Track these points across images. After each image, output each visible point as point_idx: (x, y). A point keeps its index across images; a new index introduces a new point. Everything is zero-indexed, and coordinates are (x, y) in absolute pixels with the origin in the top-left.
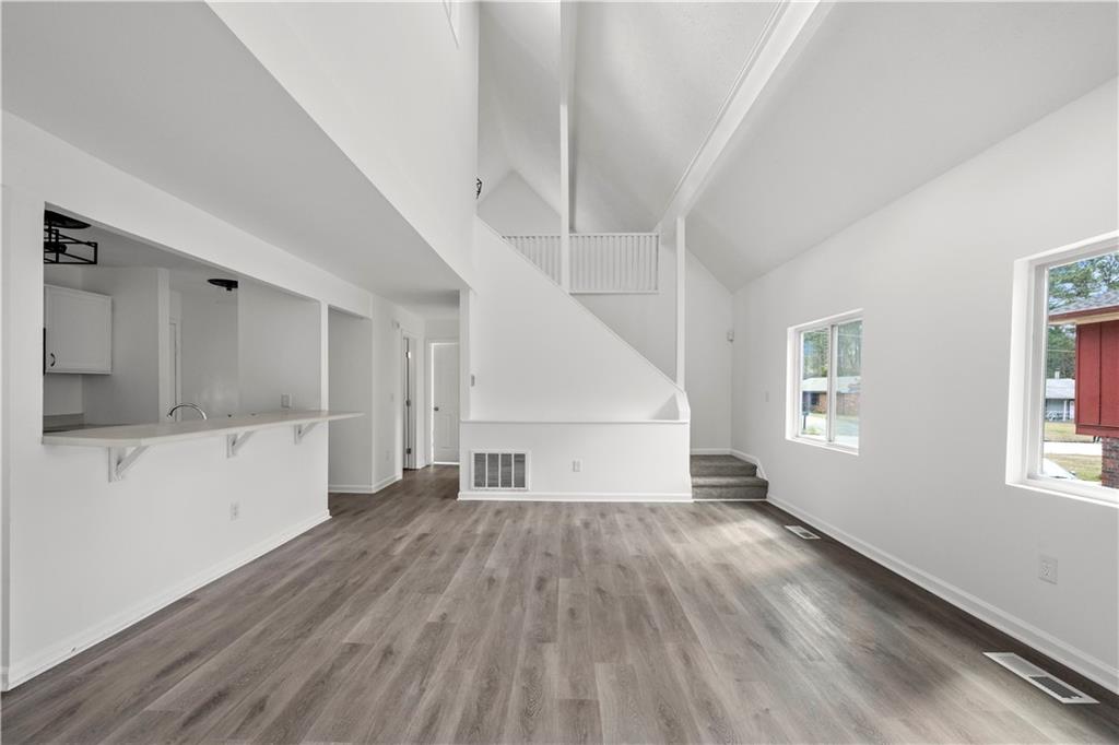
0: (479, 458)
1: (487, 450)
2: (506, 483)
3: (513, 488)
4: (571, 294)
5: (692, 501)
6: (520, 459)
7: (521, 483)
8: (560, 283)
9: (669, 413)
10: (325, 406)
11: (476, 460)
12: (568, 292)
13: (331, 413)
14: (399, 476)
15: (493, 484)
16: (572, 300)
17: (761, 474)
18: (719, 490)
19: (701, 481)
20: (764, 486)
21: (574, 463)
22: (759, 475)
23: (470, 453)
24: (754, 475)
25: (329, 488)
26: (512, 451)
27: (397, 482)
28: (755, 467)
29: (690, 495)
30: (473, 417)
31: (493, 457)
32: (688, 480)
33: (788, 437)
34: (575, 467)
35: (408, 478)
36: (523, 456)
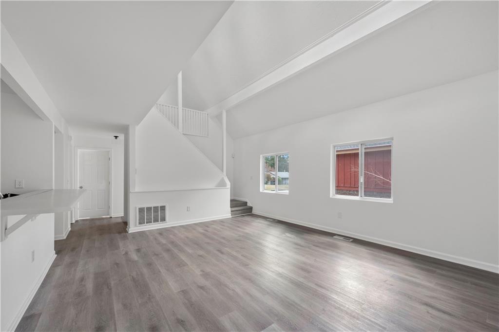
0: (141, 210)
1: (145, 206)
2: (156, 220)
3: (159, 222)
5: (231, 217)
6: (163, 208)
7: (163, 219)
8: (178, 128)
9: (222, 184)
11: (139, 211)
12: (182, 133)
14: (70, 227)
15: (149, 222)
16: (184, 137)
17: (249, 204)
18: (239, 212)
19: (233, 209)
20: (251, 208)
21: (188, 207)
22: (248, 205)
23: (136, 208)
24: (246, 205)
25: (55, 238)
26: (159, 205)
28: (247, 203)
29: (230, 215)
30: (137, 190)
31: (149, 209)
32: (229, 209)
33: (261, 191)
34: (188, 209)
36: (165, 206)
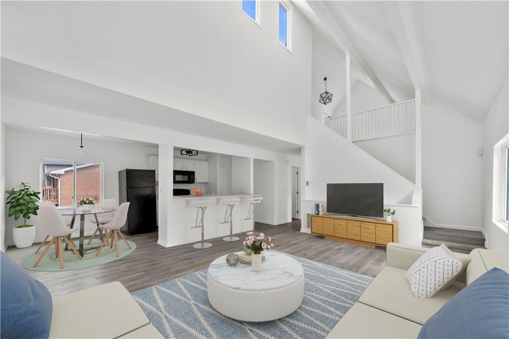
0: (308, 215)
4: (353, 142)
8: (346, 138)
10: (252, 191)
11: (307, 217)
12: (351, 141)
13: (254, 194)
14: (290, 220)
16: (353, 144)
23: (305, 213)
27: (288, 223)
28: (484, 240)
30: (307, 198)
33: (494, 221)
35: (293, 222)
